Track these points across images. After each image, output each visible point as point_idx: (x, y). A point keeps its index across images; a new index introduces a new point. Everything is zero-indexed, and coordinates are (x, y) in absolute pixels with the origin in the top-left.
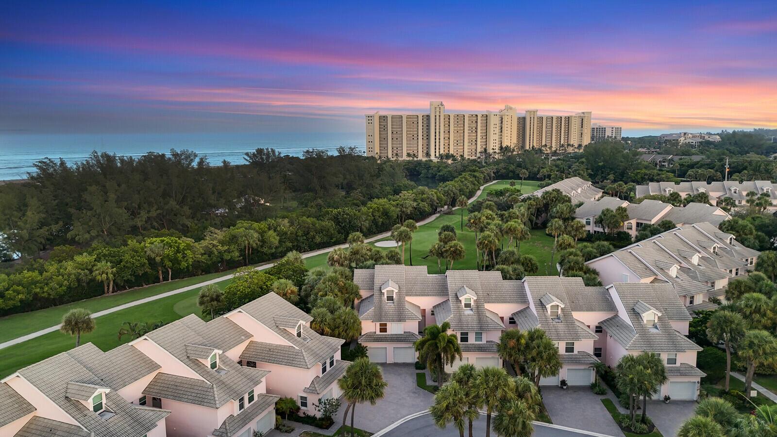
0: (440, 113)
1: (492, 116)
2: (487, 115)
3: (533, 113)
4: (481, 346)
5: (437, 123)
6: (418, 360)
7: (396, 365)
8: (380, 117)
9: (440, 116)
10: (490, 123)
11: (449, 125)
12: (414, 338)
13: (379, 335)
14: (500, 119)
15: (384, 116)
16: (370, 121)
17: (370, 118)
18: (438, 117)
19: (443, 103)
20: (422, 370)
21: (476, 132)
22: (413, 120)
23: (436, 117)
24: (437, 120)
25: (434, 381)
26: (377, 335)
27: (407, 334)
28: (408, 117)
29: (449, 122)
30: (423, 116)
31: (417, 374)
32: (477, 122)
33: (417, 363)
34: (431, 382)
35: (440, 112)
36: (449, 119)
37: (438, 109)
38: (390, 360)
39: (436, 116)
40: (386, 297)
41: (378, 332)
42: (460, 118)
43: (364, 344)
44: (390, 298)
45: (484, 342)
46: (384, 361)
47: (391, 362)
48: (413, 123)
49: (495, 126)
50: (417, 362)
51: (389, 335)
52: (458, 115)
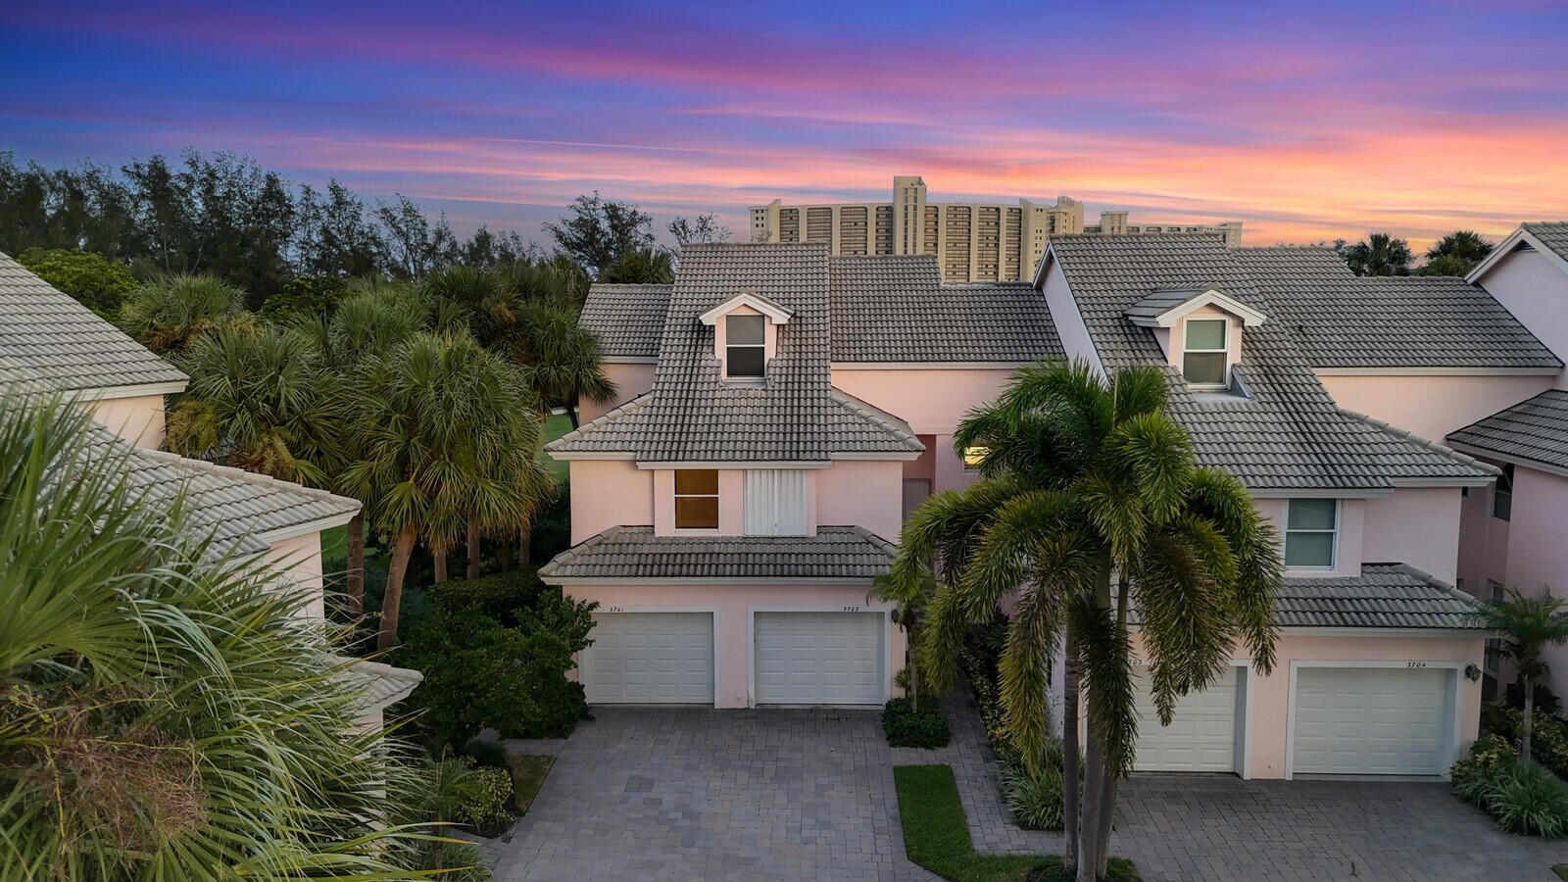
0: (916, 202)
1: (1032, 213)
2: (1020, 210)
3: (1117, 217)
4: (1334, 593)
5: (910, 224)
6: (900, 693)
7: (767, 716)
8: (782, 212)
9: (915, 208)
10: (1027, 228)
11: (936, 230)
12: (880, 559)
13: (674, 541)
14: (1049, 221)
15: (791, 211)
16: (760, 222)
17: (760, 215)
18: (911, 209)
19: (924, 180)
20: (927, 746)
21: (997, 246)
22: (854, 216)
23: (906, 209)
24: (910, 217)
25: (1024, 826)
26: (660, 542)
27: (836, 538)
28: (846, 211)
29: (936, 223)
30: (877, 209)
31: (899, 772)
32: (997, 224)
33: (894, 709)
34: (1000, 831)
35: (916, 198)
36: (937, 216)
37: (911, 193)
38: (733, 690)
39: (906, 206)
40: (721, 352)
41: (666, 526)
42: (961, 213)
43: (578, 591)
44: (747, 362)
45: (1345, 565)
46: (693, 696)
47: (743, 705)
48: (856, 224)
49: (1039, 234)
50: (897, 701)
51: (727, 541)
52: (955, 208)
